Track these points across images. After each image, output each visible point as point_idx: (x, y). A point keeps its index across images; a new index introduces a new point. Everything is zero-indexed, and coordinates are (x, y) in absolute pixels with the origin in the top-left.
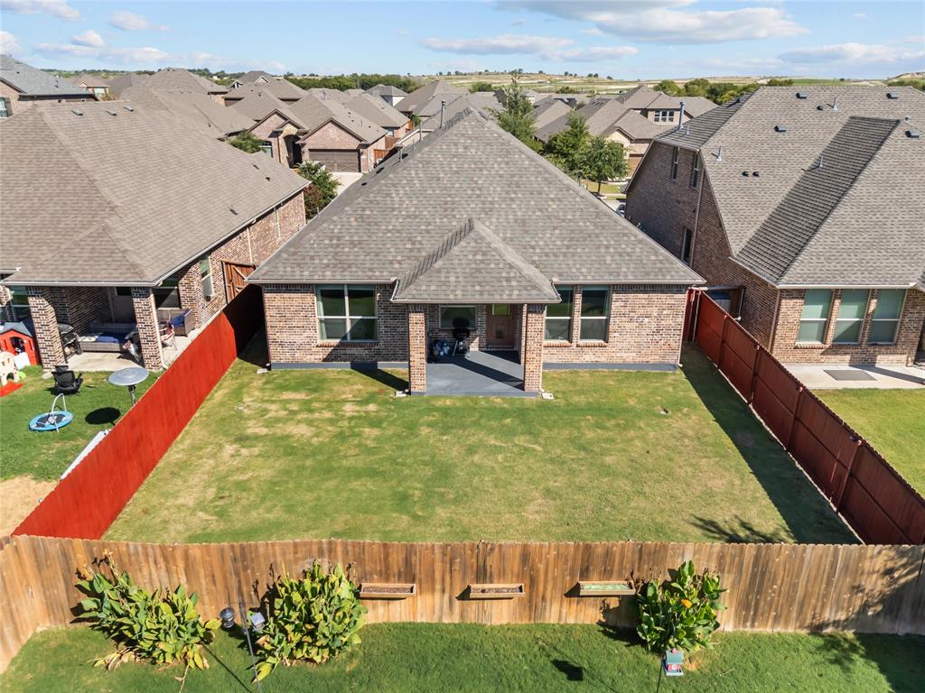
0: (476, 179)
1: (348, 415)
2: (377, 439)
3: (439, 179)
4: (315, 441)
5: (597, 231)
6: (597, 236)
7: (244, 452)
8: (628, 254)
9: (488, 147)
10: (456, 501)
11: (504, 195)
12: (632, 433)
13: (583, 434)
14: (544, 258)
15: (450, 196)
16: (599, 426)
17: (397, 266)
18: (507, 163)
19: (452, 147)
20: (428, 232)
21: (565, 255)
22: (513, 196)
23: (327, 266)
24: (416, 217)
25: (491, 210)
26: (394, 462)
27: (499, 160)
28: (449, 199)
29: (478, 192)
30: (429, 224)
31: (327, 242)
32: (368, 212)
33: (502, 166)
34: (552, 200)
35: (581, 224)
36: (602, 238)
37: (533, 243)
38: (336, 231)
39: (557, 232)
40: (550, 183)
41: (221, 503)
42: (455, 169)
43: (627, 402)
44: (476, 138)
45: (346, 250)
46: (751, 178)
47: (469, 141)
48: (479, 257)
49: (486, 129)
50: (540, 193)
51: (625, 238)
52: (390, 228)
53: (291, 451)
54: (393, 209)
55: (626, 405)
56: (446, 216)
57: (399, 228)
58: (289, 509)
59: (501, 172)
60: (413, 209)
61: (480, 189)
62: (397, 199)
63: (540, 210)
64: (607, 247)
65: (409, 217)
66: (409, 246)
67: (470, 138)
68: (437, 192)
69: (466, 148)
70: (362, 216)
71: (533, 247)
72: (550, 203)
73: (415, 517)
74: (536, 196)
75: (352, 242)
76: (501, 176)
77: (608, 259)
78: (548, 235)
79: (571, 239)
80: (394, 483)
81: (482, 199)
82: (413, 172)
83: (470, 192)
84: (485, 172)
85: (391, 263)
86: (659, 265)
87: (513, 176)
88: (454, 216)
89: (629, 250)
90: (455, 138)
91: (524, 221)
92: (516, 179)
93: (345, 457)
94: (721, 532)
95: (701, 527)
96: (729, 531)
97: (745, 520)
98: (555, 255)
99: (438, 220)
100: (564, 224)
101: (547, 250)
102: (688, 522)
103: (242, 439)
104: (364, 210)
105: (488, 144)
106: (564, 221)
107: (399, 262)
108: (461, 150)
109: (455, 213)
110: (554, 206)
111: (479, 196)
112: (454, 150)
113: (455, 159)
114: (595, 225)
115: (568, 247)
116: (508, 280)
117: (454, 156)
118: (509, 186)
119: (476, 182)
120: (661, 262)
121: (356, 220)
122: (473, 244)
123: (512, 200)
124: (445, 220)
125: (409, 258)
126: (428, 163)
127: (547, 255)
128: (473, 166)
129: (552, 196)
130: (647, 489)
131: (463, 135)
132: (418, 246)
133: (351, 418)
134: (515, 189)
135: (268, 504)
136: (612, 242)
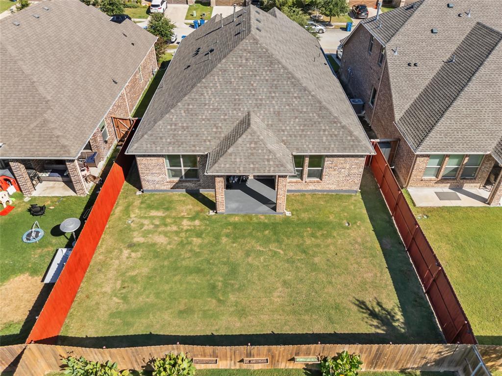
0: (252, 82)
1: (185, 228)
2: (200, 246)
3: (231, 83)
4: (169, 247)
5: (320, 120)
6: (319, 123)
7: (133, 254)
8: (336, 135)
9: (260, 59)
10: (239, 290)
11: (268, 95)
12: (329, 241)
13: (305, 242)
14: (289, 138)
15: (237, 95)
16: (313, 235)
17: (208, 143)
18: (271, 71)
19: (239, 59)
20: (225, 120)
21: (301, 136)
22: (273, 95)
23: (170, 143)
24: (218, 110)
25: (261, 105)
26: (208, 262)
27: (266, 68)
28: (237, 97)
29: (253, 92)
30: (226, 115)
31: (169, 127)
32: (191, 107)
33: (268, 73)
34: (295, 97)
35: (311, 115)
36: (322, 125)
37: (284, 128)
38: (174, 120)
39: (297, 120)
40: (295, 85)
41: (124, 291)
42: (240, 75)
43: (329, 217)
44: (253, 52)
45: (180, 132)
46: (412, 67)
47: (249, 55)
48: (253, 145)
49: (259, 45)
50: (288, 93)
51: (335, 125)
52: (204, 117)
53: (156, 255)
54: (205, 105)
55: (328, 219)
56: (235, 109)
57: (208, 117)
58: (157, 295)
59: (267, 78)
60: (216, 104)
61: (254, 90)
62: (207, 97)
63: (288, 105)
64: (324, 131)
65: (214, 109)
66: (214, 130)
67: (249, 52)
68: (230, 92)
69: (247, 60)
70: (188, 109)
71: (283, 131)
72: (294, 100)
73: (219, 301)
74: (286, 95)
75: (183, 127)
76: (267, 80)
77: (324, 138)
78: (292, 123)
79: (305, 125)
80: (208, 277)
81: (256, 97)
82: (216, 77)
83: (249, 92)
84: (258, 78)
85: (205, 141)
86: (352, 143)
87: (274, 80)
88: (240, 109)
89: (336, 133)
90: (241, 52)
91: (279, 112)
92: (275, 82)
93: (184, 259)
94: (367, 309)
95: (358, 305)
96: (371, 308)
97: (380, 301)
98: (295, 136)
99: (230, 112)
100: (301, 115)
101: (291, 133)
102: (351, 301)
103: (131, 246)
104: (189, 105)
105: (260, 57)
106: (301, 112)
107: (209, 141)
108: (244, 61)
109: (240, 107)
110: (296, 102)
111: (254, 95)
112: (240, 61)
113: (241, 68)
114: (319, 115)
115: (303, 130)
116: (268, 160)
117: (240, 66)
118: (271, 88)
119: (252, 85)
120: (353, 141)
121: (185, 112)
122: (249, 137)
123: (273, 97)
124: (235, 112)
125: (215, 138)
126: (225, 71)
127: (291, 136)
128: (251, 73)
129: (296, 95)
130: (333, 280)
131: (245, 50)
132: (220, 130)
133: (187, 231)
134: (275, 90)
135: (147, 292)
136: (327, 128)
